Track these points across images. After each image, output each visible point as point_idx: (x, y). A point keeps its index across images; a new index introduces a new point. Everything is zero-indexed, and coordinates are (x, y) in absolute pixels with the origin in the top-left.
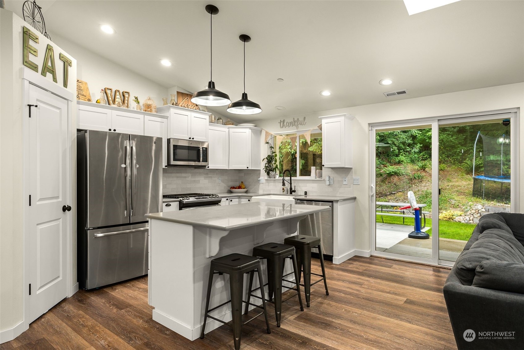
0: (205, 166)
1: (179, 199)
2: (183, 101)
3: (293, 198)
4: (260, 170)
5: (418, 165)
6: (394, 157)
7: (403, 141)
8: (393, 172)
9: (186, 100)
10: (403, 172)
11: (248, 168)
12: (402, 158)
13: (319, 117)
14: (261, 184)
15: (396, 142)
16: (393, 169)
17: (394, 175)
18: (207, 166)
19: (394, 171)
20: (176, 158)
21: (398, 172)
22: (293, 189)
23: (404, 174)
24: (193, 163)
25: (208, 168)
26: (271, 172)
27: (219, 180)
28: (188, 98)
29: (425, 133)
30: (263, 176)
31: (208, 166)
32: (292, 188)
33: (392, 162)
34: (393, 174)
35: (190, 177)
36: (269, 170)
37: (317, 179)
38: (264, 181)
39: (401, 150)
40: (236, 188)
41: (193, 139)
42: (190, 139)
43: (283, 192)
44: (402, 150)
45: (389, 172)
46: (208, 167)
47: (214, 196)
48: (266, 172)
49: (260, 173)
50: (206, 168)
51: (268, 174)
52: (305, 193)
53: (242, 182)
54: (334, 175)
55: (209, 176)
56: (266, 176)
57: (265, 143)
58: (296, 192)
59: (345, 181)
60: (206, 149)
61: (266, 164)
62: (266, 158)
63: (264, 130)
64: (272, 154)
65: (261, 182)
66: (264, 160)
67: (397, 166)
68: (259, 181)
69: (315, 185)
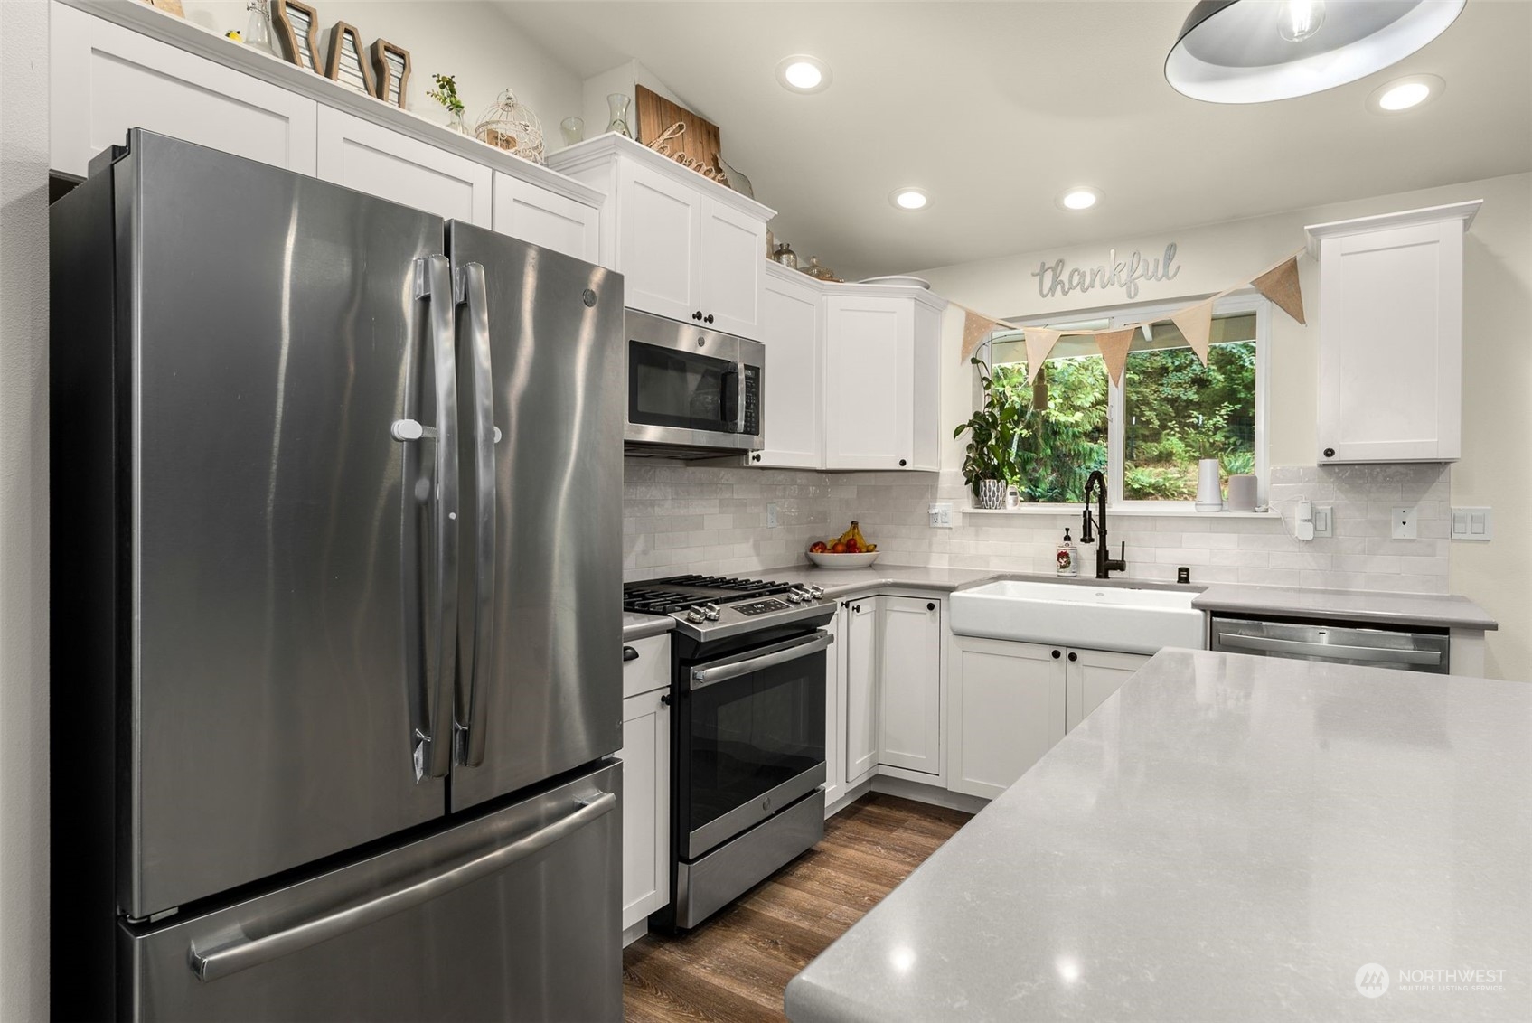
0: (744, 452)
1: (670, 619)
2: (666, 135)
3: (1195, 606)
4: (938, 473)
6: (1140, 443)
7: (1172, 395)
8: (1151, 485)
9: (673, 133)
10: (1182, 486)
11: (903, 463)
12: (1174, 443)
13: (1306, 227)
14: (940, 531)
15: (1152, 397)
16: (1149, 476)
17: (1152, 494)
18: (751, 454)
19: (1153, 481)
20: (641, 408)
21: (1167, 485)
22: (1114, 555)
23: (1185, 491)
24: (701, 438)
25: (756, 463)
26: (990, 483)
27: (769, 516)
28: (681, 127)
29: (1235, 373)
30: (953, 497)
31: (755, 454)
32: (1107, 553)
33: (1135, 456)
34: (1152, 491)
35: (668, 504)
36: (981, 473)
38: (955, 521)
39: (1171, 421)
40: (834, 550)
41: (710, 319)
42: (696, 321)
43: (1063, 567)
44: (1174, 422)
45: (1139, 487)
46: (758, 458)
47: (807, 591)
48: (967, 483)
49: (937, 488)
50: (747, 462)
51: (977, 491)
52: (1184, 576)
53: (854, 524)
54: (1333, 498)
55: (735, 497)
56: (966, 500)
57: (963, 360)
58: (1127, 568)
59: (1404, 523)
60: (755, 376)
61: (969, 447)
62: (971, 424)
63: (960, 307)
64: (987, 410)
65: (939, 525)
66: (957, 432)
67: (1161, 469)
68: (932, 517)
69: (1226, 540)
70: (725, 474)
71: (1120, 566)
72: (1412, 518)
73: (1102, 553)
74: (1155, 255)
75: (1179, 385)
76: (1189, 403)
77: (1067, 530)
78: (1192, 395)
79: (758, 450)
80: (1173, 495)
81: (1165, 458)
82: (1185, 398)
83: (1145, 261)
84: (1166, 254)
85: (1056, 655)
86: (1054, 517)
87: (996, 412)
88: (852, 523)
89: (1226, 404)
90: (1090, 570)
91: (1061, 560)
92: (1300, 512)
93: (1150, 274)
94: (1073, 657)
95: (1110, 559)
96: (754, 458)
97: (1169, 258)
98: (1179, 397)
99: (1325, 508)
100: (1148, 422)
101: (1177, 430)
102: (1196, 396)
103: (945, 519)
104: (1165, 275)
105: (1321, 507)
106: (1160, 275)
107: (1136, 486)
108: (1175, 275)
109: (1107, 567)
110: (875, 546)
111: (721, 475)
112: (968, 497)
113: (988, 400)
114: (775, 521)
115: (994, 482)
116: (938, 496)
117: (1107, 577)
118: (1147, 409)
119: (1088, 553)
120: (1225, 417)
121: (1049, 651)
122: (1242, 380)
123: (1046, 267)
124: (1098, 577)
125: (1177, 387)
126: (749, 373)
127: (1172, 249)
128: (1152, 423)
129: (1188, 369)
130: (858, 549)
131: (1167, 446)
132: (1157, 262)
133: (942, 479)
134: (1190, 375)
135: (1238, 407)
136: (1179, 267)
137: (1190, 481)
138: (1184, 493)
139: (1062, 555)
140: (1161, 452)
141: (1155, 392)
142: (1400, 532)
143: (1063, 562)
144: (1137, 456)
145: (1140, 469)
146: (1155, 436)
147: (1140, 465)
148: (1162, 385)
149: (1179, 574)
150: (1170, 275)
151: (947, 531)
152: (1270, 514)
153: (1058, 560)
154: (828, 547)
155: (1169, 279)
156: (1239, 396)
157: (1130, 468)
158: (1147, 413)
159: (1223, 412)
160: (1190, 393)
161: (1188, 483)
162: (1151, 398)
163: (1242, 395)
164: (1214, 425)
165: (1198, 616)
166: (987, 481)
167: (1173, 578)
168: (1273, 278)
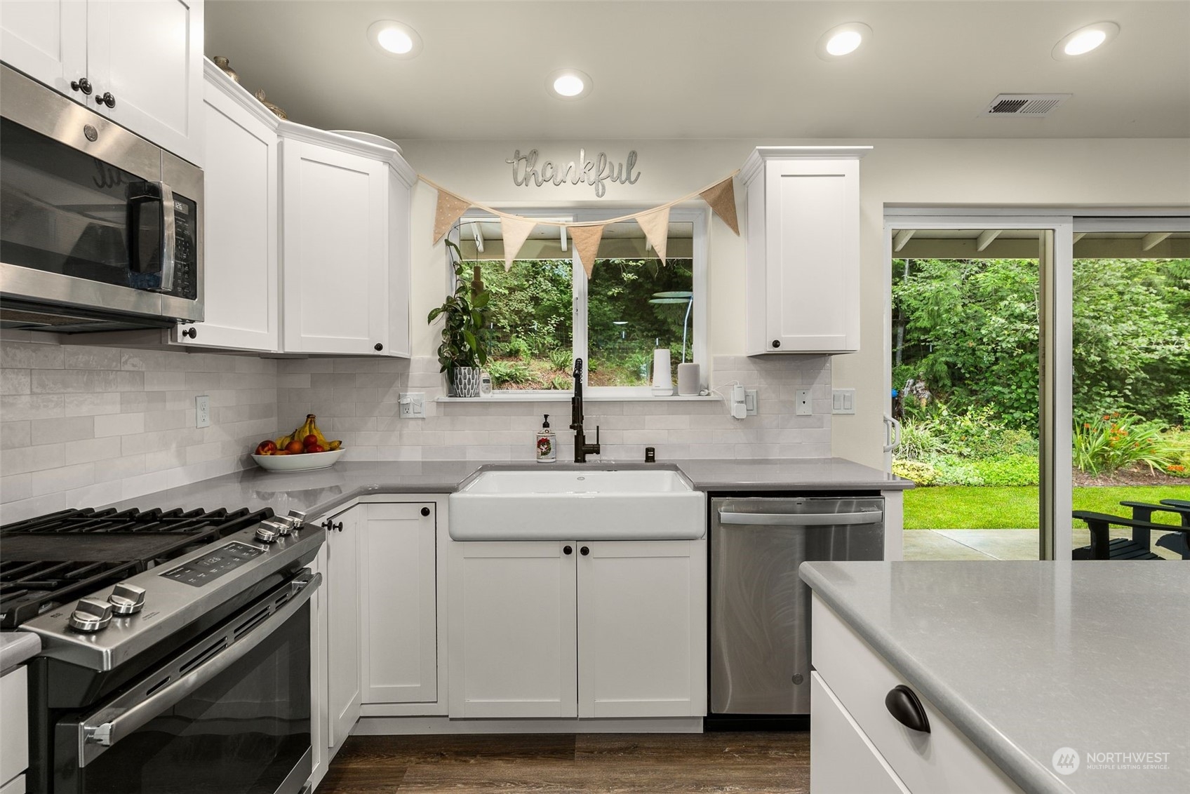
0: (171, 323)
4: (408, 360)
5: (553, 361)
6: (497, 342)
7: (518, 308)
8: (507, 374)
10: (527, 374)
11: (379, 347)
13: (757, 147)
14: (412, 423)
16: (505, 368)
18: (181, 328)
19: (509, 371)
21: (518, 374)
22: (590, 440)
23: (530, 378)
25: (188, 340)
26: (464, 370)
27: (200, 413)
30: (426, 385)
31: (187, 327)
32: (583, 437)
34: (508, 379)
36: (456, 359)
37: (685, 396)
38: (429, 410)
39: (518, 327)
40: (288, 450)
41: (107, 101)
42: (82, 97)
43: (544, 454)
44: (520, 328)
46: (192, 333)
47: (281, 521)
48: (442, 371)
49: (408, 375)
50: (174, 338)
51: (452, 379)
52: (650, 455)
53: (310, 418)
54: (758, 382)
55: (145, 390)
56: (441, 388)
57: (436, 242)
58: (601, 452)
59: (804, 402)
60: (190, 212)
61: (444, 332)
62: (445, 309)
63: (433, 185)
64: (458, 295)
65: (411, 415)
66: (431, 317)
67: (512, 363)
68: (401, 408)
69: (682, 422)
70: (131, 358)
71: (596, 449)
72: (809, 398)
73: (580, 439)
74: (618, 159)
75: (521, 301)
76: (529, 314)
77: (546, 416)
78: (531, 309)
79: (192, 322)
80: (521, 381)
81: (514, 354)
82: (526, 311)
83: (610, 163)
84: (628, 161)
85: (568, 551)
86: (530, 404)
87: (468, 298)
88: (308, 416)
89: (554, 316)
90: (568, 455)
91: (541, 447)
92: (736, 395)
93: (615, 176)
94: (585, 551)
95: (586, 443)
96: (185, 334)
97: (631, 165)
98: (522, 310)
99: (752, 391)
100: (503, 327)
101: (523, 333)
102: (533, 310)
103: (418, 409)
104: (628, 178)
105: (749, 391)
106: (623, 178)
107: (497, 375)
108: (636, 180)
109: (583, 451)
110: (341, 442)
111: (123, 359)
112: (442, 385)
113: (460, 285)
114: (207, 419)
115: (469, 371)
116: (410, 384)
117: (584, 461)
118: (502, 317)
119: (564, 438)
120: (555, 325)
121: (558, 548)
122: (562, 300)
123: (521, 156)
124: (577, 461)
125: (520, 303)
126: (180, 207)
127: (633, 158)
128: (505, 328)
129: (528, 290)
130: (320, 447)
131: (516, 346)
132: (621, 165)
133: (413, 366)
134: (529, 294)
135: (562, 319)
136: (639, 173)
137: (532, 371)
138: (529, 380)
139: (543, 442)
140: (511, 350)
141: (507, 305)
142: (802, 410)
143: (544, 448)
144: (494, 353)
145: (498, 362)
146: (506, 338)
147: (498, 360)
148: (511, 300)
149: (647, 454)
150: (633, 179)
151: (420, 422)
152: (712, 397)
153: (539, 447)
154: (278, 446)
155: (631, 183)
156: (560, 311)
157: (491, 361)
158: (502, 321)
159: (553, 322)
160: (530, 308)
161: (531, 373)
162: (504, 309)
163: (562, 311)
164: (547, 331)
165: (697, 497)
166: (462, 368)
167: (641, 457)
168: (718, 192)
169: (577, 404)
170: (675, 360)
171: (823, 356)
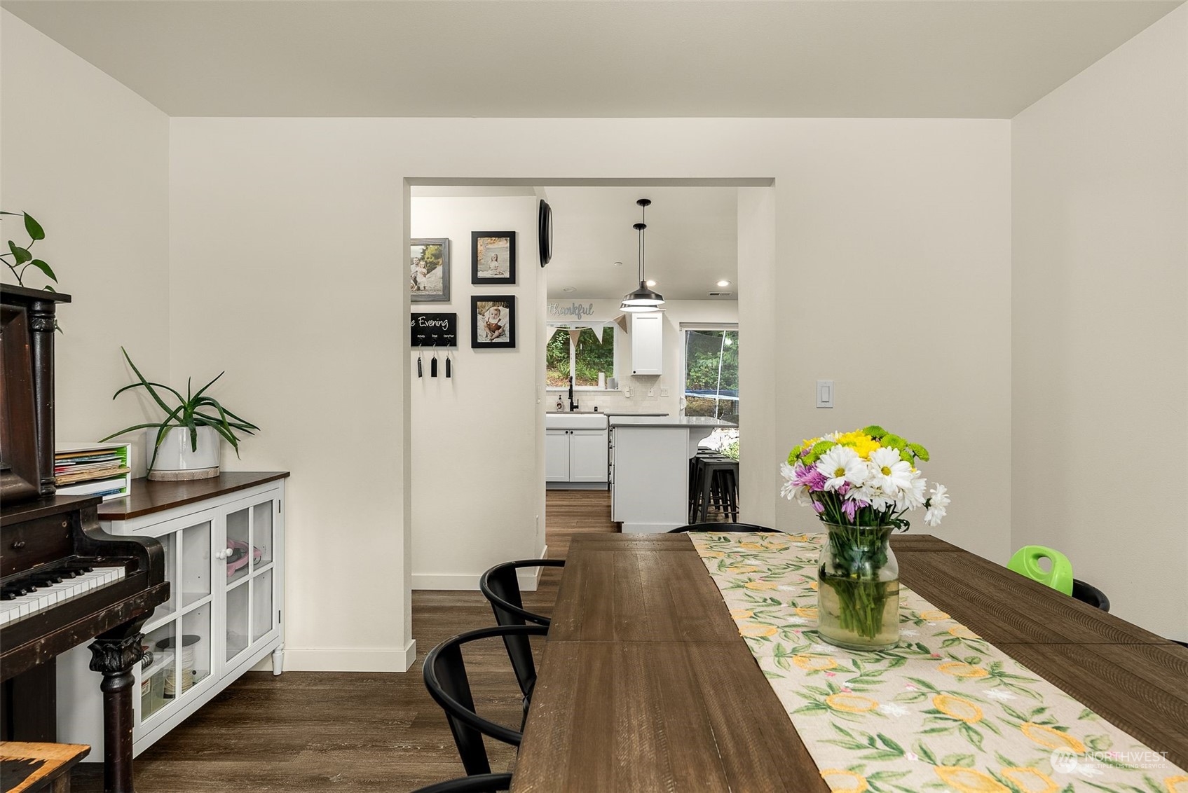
37: (609, 390)
43: (560, 408)
54: (634, 384)
58: (579, 407)
59: (651, 392)
69: (607, 398)
71: (577, 407)
72: (653, 390)
73: (572, 403)
77: (560, 396)
85: (566, 432)
90: (568, 409)
92: (627, 389)
95: (574, 405)
99: (632, 388)
109: (573, 407)
117: (573, 411)
119: (567, 403)
121: (563, 431)
124: (571, 411)
139: (559, 404)
142: (650, 394)
143: (560, 406)
149: (595, 409)
152: (619, 390)
153: (557, 406)
159: (560, 339)
167: (593, 411)
168: (620, 319)
169: (571, 391)
170: (606, 377)
171: (659, 376)
